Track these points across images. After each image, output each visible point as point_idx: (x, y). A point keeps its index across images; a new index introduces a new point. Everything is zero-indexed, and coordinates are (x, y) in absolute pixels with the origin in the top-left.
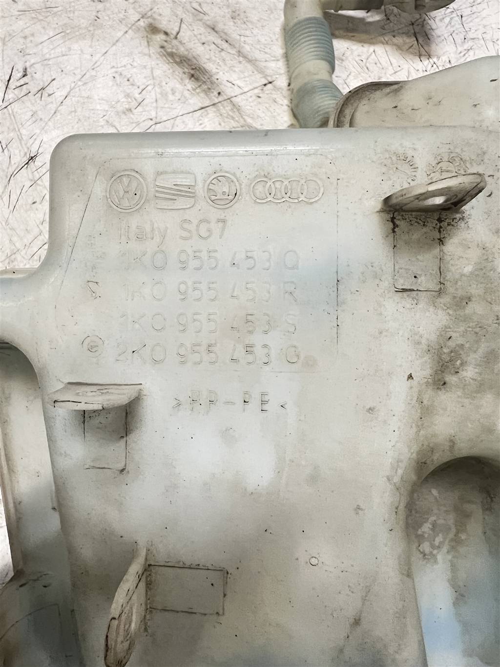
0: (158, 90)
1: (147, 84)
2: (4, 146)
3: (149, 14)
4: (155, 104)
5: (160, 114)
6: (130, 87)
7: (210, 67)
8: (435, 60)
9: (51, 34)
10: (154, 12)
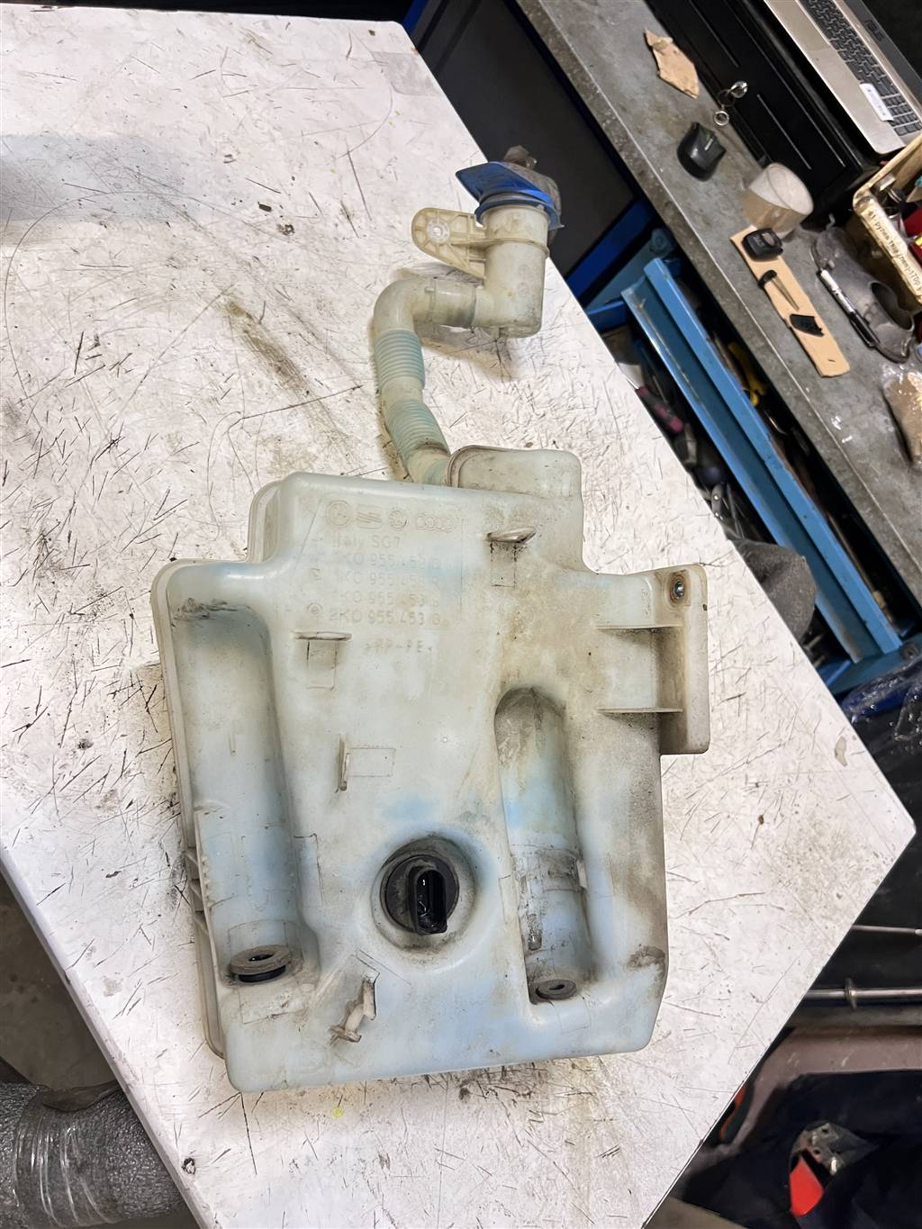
0: (244, 381)
1: (233, 371)
2: (82, 425)
3: (230, 291)
4: (241, 396)
5: (248, 408)
6: (215, 373)
7: (297, 361)
8: (516, 382)
9: (123, 300)
10: (235, 289)
